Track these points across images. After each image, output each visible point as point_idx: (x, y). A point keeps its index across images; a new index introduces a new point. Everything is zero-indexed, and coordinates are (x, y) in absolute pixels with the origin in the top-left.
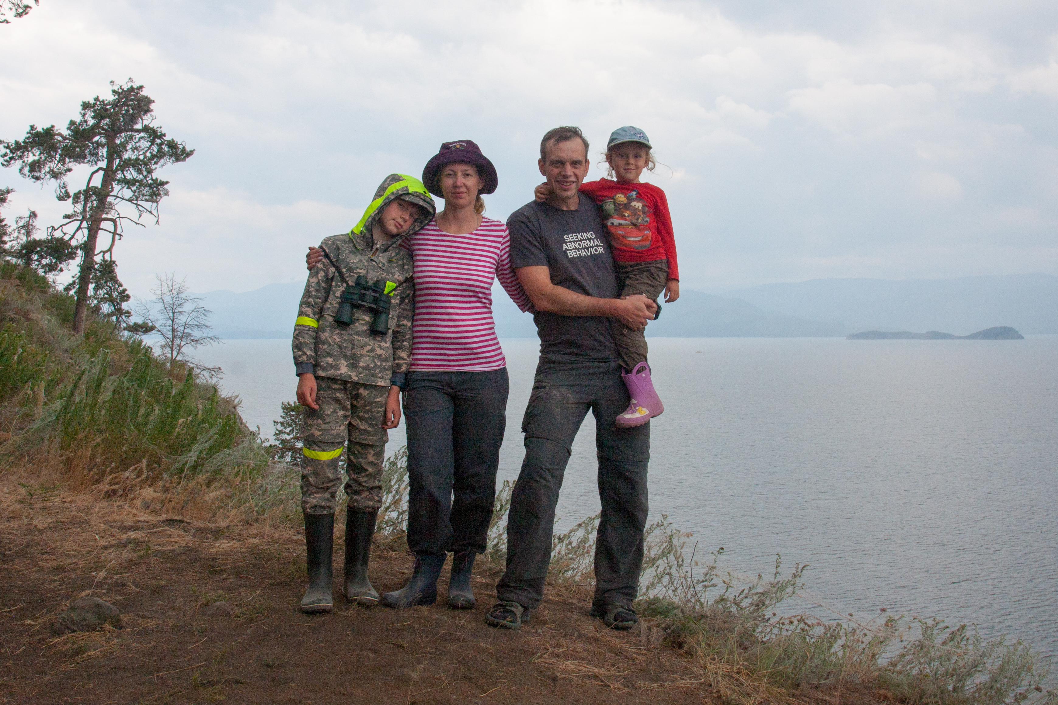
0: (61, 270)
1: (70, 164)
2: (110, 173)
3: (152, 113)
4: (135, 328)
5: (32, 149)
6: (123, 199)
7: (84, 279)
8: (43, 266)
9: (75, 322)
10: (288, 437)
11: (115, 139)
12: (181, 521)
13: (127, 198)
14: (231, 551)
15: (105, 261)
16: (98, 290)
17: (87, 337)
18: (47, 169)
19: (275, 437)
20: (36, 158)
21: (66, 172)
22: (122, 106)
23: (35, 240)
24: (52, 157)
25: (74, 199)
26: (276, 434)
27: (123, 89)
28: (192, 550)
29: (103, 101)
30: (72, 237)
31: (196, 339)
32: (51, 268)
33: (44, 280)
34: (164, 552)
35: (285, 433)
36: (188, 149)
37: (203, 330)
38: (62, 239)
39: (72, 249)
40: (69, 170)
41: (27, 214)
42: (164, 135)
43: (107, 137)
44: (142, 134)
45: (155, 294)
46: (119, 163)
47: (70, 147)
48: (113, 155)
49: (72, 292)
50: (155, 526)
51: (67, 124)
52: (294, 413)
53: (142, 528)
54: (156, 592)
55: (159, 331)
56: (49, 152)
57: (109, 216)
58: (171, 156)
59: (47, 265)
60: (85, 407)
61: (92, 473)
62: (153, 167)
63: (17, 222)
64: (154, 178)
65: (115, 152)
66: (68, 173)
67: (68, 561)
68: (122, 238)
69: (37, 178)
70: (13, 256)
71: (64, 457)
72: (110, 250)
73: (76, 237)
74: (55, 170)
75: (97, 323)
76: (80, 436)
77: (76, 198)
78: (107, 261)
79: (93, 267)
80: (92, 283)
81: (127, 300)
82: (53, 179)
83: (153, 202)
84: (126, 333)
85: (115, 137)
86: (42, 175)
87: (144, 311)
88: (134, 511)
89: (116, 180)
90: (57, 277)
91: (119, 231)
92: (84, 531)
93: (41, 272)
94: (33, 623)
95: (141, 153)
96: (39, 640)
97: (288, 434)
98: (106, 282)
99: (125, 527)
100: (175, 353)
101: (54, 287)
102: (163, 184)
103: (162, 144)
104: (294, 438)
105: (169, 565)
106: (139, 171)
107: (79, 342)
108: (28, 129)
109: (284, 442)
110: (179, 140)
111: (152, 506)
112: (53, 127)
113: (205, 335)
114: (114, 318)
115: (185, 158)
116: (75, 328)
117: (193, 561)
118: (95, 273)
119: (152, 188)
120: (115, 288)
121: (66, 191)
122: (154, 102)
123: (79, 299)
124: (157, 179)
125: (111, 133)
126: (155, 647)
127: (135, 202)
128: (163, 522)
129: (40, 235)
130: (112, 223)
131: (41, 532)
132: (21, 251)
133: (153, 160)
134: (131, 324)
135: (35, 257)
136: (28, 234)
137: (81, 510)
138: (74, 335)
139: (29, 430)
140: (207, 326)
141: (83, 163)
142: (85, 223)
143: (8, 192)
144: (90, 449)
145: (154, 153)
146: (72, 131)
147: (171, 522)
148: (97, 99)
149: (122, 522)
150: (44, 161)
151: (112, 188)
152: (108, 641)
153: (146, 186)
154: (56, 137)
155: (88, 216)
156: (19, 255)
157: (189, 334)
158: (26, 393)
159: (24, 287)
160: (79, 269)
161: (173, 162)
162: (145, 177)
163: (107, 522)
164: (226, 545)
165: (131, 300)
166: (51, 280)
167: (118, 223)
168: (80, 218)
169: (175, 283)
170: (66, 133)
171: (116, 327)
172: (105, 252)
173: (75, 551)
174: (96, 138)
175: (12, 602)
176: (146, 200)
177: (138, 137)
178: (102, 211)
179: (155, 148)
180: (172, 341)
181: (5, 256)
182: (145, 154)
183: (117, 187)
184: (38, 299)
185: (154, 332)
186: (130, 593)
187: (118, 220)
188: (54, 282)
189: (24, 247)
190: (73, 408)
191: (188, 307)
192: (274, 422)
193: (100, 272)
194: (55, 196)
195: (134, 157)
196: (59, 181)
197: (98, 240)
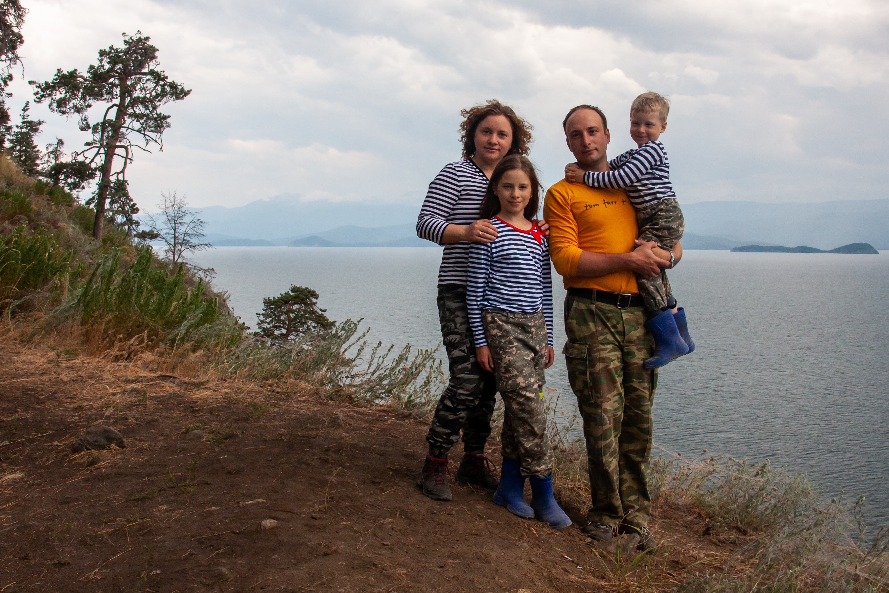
0: (83, 188)
1: (90, 101)
2: (123, 109)
3: (157, 60)
4: (143, 235)
5: (59, 88)
6: (133, 130)
7: (101, 196)
8: (69, 185)
9: (94, 230)
10: (269, 326)
11: (126, 81)
12: (171, 377)
13: (136, 129)
14: (208, 397)
15: (118, 180)
16: (113, 204)
17: (104, 241)
18: (71, 105)
19: (258, 326)
20: (63, 96)
21: (87, 107)
22: (132, 54)
23: (62, 163)
24: (75, 95)
25: (93, 129)
26: (259, 324)
27: (133, 40)
28: (179, 396)
29: (117, 50)
30: (92, 161)
31: (193, 245)
32: (75, 186)
33: (70, 195)
34: (158, 397)
35: (266, 322)
36: (186, 89)
37: (200, 238)
38: (84, 162)
39: (92, 170)
40: (89, 106)
41: (56, 142)
42: (167, 78)
43: (120, 79)
44: (149, 77)
45: (160, 208)
46: (130, 100)
47: (90, 87)
48: (125, 94)
49: (92, 206)
50: (152, 380)
51: (87, 68)
52: (273, 307)
53: (142, 381)
54: (151, 423)
55: (163, 238)
56: (73, 91)
57: (122, 144)
58: (172, 95)
59: (72, 183)
60: (100, 292)
61: (105, 342)
62: (158, 104)
63: (47, 148)
64: (158, 113)
65: (126, 91)
66: (88, 108)
67: (86, 404)
68: (133, 162)
69: (64, 113)
70: (44, 176)
71: (84, 330)
72: (123, 171)
73: (95, 160)
74: (78, 105)
75: (113, 232)
76: (97, 314)
77: (95, 129)
78: (120, 180)
79: (109, 186)
80: (108, 198)
81: (136, 213)
82: (76, 113)
83: (157, 132)
84: (136, 240)
85: (127, 79)
86: (68, 110)
87: (151, 222)
88: (136, 369)
89: (128, 114)
90: (80, 193)
91: (130, 157)
92: (98, 382)
93: (67, 189)
94: (59, 444)
95: (148, 92)
96: (64, 456)
97: (269, 324)
98: (120, 198)
99: (129, 380)
100: (176, 257)
101: (78, 202)
102: (165, 118)
103: (165, 85)
104: (273, 327)
105: (161, 406)
106: (147, 108)
107: (98, 246)
108: (56, 72)
109: (265, 330)
110: (178, 81)
111: (150, 367)
112: (76, 70)
113: (201, 242)
114: (126, 227)
115: (183, 96)
116: (95, 235)
117: (179, 403)
118: (111, 190)
119: (157, 121)
120: (127, 203)
121: (87, 123)
122: (158, 50)
123: (97, 211)
124: (160, 114)
125: (123, 76)
126: (148, 461)
127: (143, 132)
128: (158, 377)
129: (66, 159)
130: (124, 149)
131: (66, 383)
132: (50, 172)
133: (157, 98)
134: (140, 232)
135: (62, 177)
136: (56, 158)
137: (96, 368)
138: (94, 240)
139: (57, 311)
140: (203, 235)
141: (101, 100)
142: (102, 149)
143: (40, 123)
144: (104, 324)
145: (159, 92)
146: (91, 74)
147: (165, 378)
148: (111, 48)
149: (127, 377)
150: (69, 98)
151: (125, 121)
152: (113, 456)
153: (152, 119)
154: (78, 79)
155: (105, 144)
156: (49, 175)
157: (188, 241)
158: (55, 283)
159: (53, 202)
160: (97, 186)
161: (174, 100)
162: (151, 112)
163: (116, 377)
164: (205, 393)
165: (140, 212)
166: (75, 196)
167: (129, 150)
168: (99, 145)
169: (176, 199)
170: (87, 75)
171: (128, 234)
172: (118, 173)
173: (91, 396)
174: (111, 80)
175: (44, 430)
176: (152, 131)
177: (145, 79)
178: (117, 140)
179: (159, 89)
180: (174, 247)
181: (38, 176)
182: (151, 93)
183: (128, 120)
184: (65, 211)
185: (158, 239)
186: (131, 425)
187: (129, 147)
188: (78, 198)
189: (53, 168)
190: (91, 292)
191: (187, 219)
192: (257, 314)
193: (115, 189)
194: (78, 127)
195: (142, 96)
196: (81, 115)
197: (113, 163)
